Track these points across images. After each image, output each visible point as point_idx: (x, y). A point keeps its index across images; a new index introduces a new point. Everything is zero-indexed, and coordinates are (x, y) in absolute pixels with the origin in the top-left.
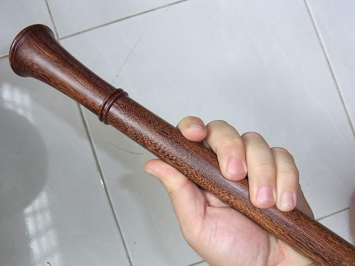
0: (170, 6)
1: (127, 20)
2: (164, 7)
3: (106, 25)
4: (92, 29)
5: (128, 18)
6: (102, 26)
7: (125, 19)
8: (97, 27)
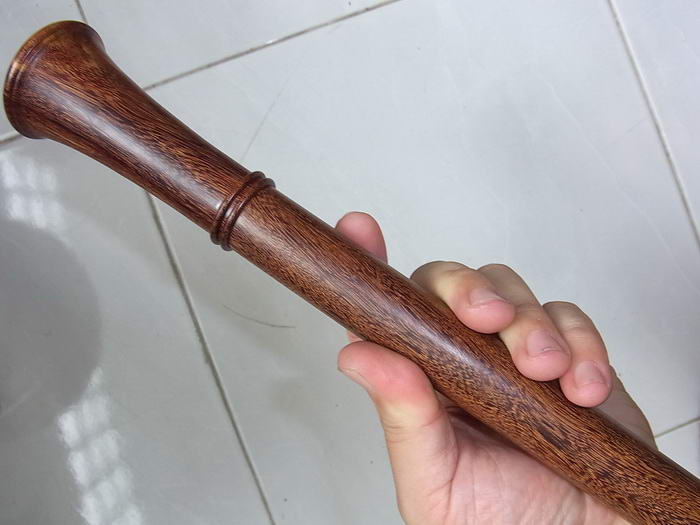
0: (337, 24)
1: (250, 55)
2: (326, 24)
3: (209, 66)
4: (182, 76)
5: (252, 50)
6: (201, 69)
7: (247, 52)
8: (191, 72)
